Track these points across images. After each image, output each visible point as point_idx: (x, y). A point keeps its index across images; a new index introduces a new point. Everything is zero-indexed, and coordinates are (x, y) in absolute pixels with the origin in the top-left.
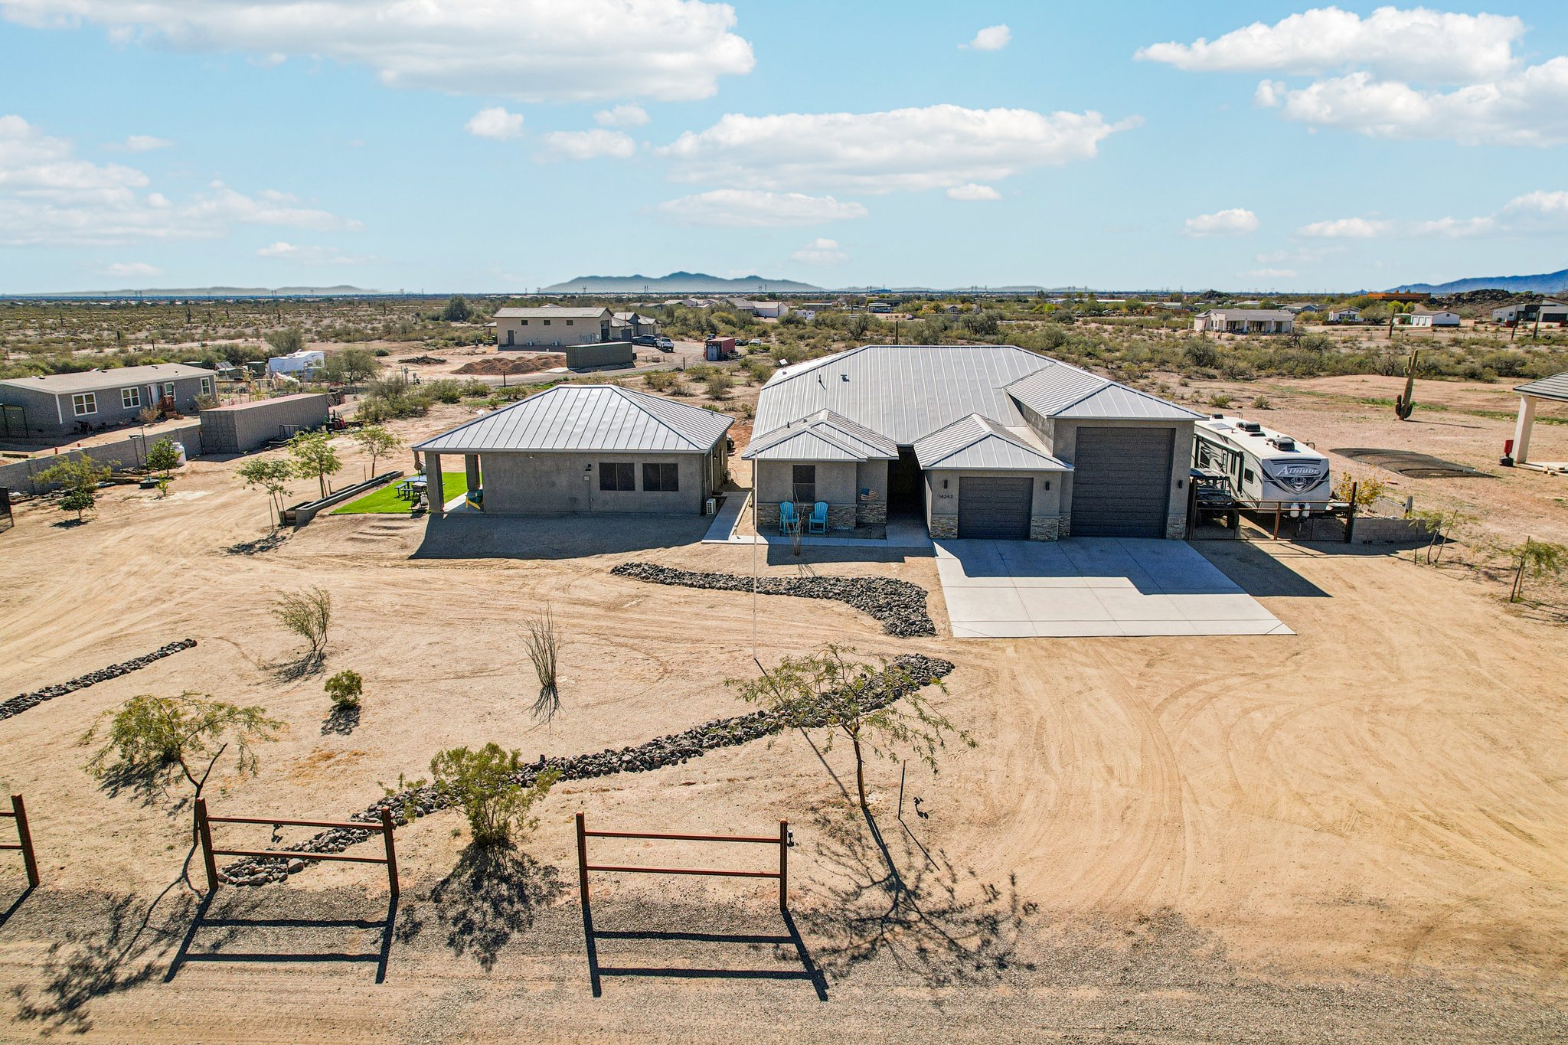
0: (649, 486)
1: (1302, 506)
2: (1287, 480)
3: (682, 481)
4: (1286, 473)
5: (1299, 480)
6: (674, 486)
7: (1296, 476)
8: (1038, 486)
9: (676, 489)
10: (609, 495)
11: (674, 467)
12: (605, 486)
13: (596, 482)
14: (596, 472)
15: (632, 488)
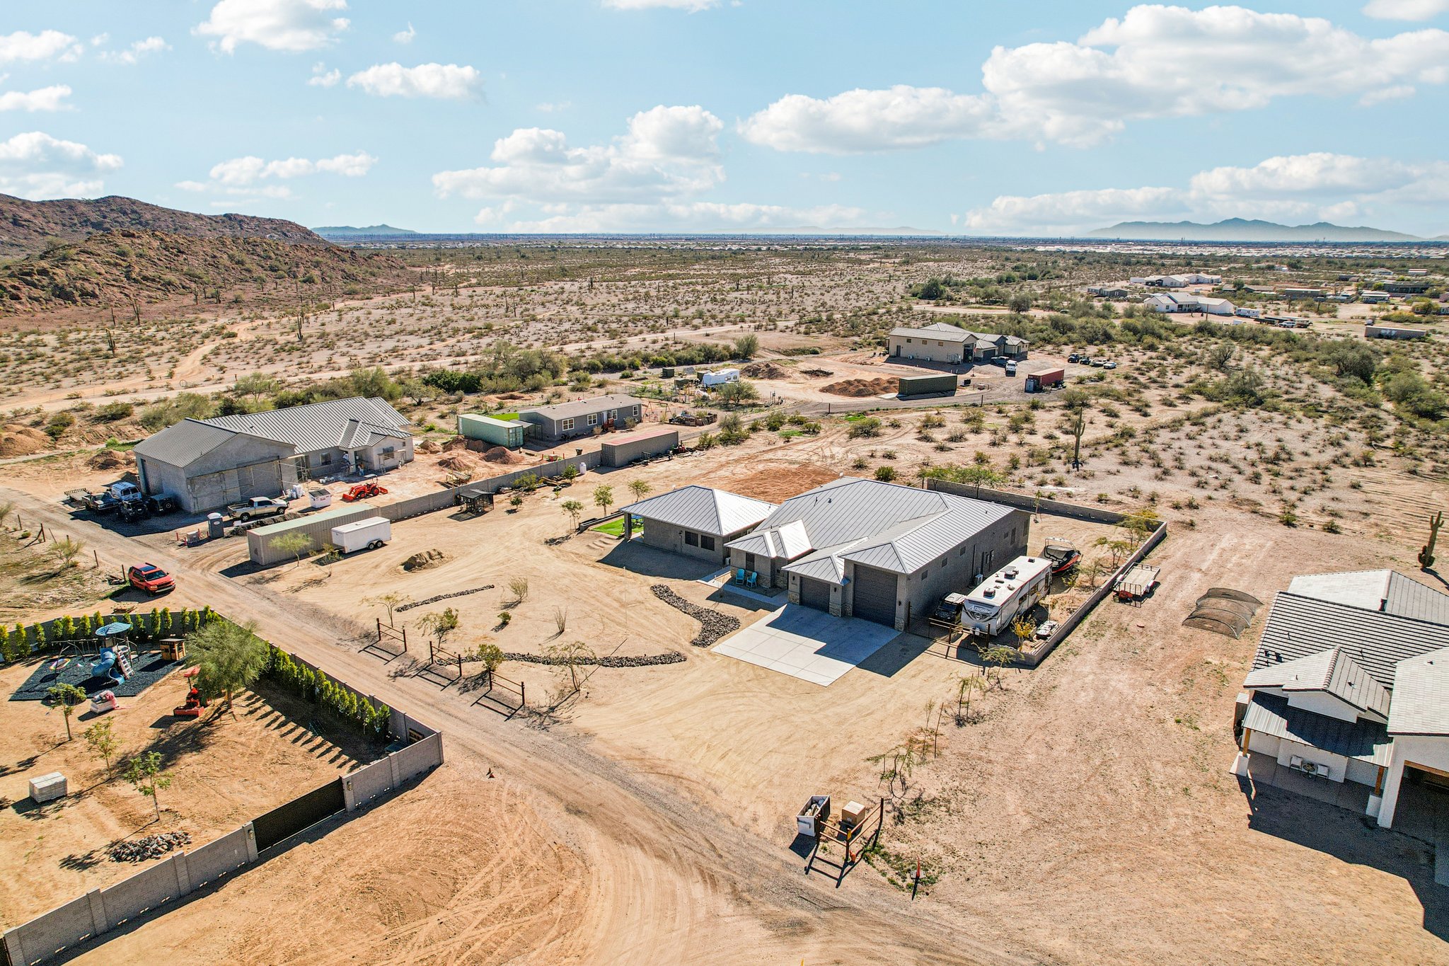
0: (704, 546)
3: (716, 547)
4: (973, 609)
5: (980, 614)
6: (712, 548)
7: (979, 611)
8: (832, 589)
9: (713, 550)
10: (688, 546)
11: (712, 541)
12: (688, 541)
13: (684, 540)
14: (684, 536)
15: (696, 546)
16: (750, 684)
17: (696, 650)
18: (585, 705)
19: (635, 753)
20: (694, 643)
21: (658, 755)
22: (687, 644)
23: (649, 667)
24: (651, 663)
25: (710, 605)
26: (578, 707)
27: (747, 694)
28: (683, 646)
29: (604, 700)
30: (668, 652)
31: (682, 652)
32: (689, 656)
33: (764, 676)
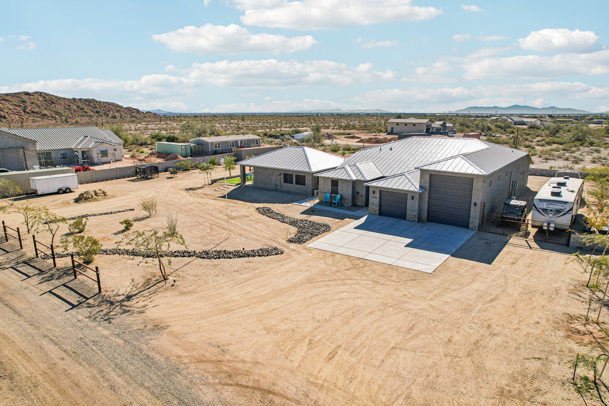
0: (298, 183)
1: (549, 224)
2: (545, 210)
3: (307, 182)
4: (545, 206)
5: (551, 211)
6: (304, 184)
7: (550, 209)
8: (409, 197)
9: (305, 185)
10: (286, 184)
11: (304, 177)
12: (286, 181)
13: (282, 180)
14: (282, 176)
15: (292, 183)
16: (349, 272)
17: (292, 246)
18: (168, 293)
19: (211, 353)
20: (291, 241)
21: (242, 355)
22: (284, 242)
23: (246, 259)
24: (248, 256)
25: (304, 217)
26: (160, 295)
27: (347, 281)
28: (281, 242)
29: (191, 288)
30: (266, 247)
31: (279, 247)
32: (286, 250)
33: (361, 265)
